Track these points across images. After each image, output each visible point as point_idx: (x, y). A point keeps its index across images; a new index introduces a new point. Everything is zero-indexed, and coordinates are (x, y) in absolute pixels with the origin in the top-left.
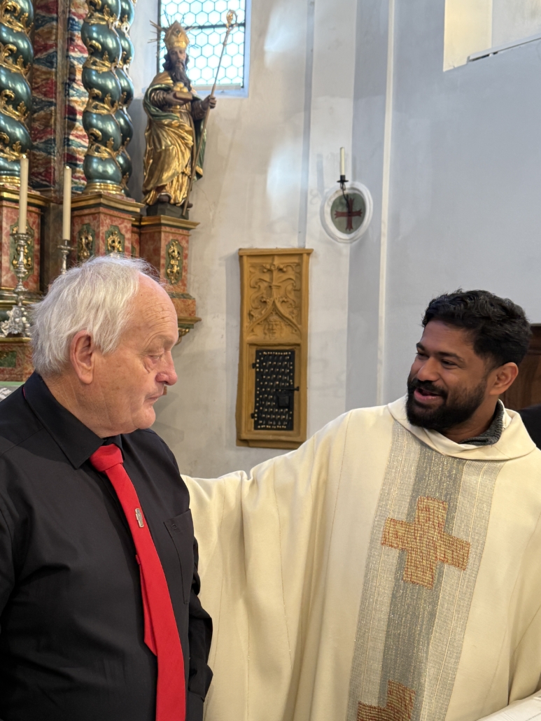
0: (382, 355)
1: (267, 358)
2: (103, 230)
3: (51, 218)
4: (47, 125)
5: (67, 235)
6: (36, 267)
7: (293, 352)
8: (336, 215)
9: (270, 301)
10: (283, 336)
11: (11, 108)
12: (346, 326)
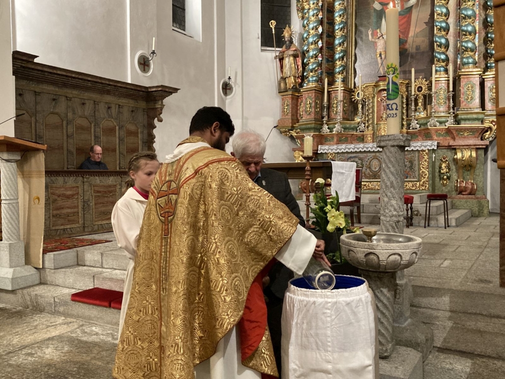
11: (439, 48)
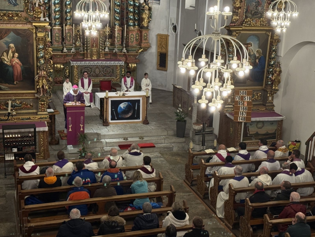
0: (178, 56)
1: (162, 54)
2: (130, 35)
3: (124, 31)
4: (123, 15)
5: (125, 36)
6: (121, 40)
7: (166, 54)
8: (173, 29)
9: (162, 44)
10: (164, 51)
12: (174, 50)
